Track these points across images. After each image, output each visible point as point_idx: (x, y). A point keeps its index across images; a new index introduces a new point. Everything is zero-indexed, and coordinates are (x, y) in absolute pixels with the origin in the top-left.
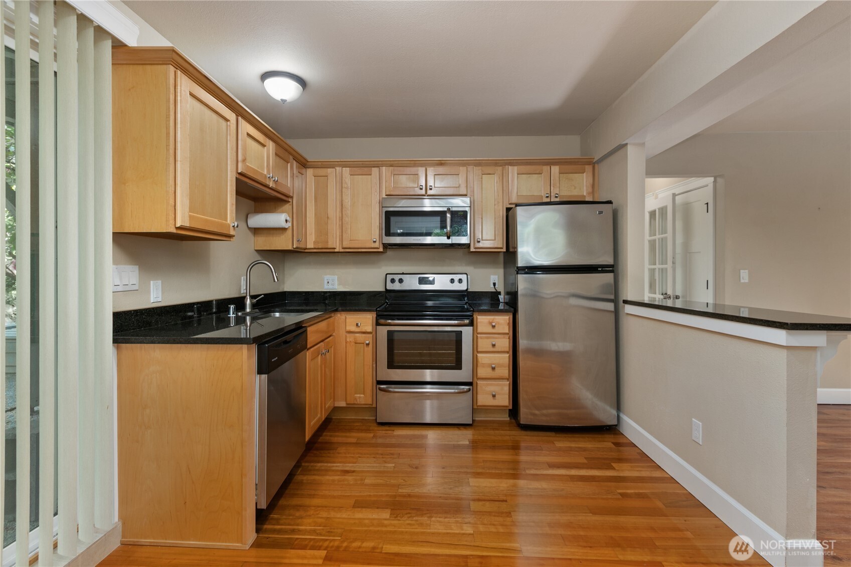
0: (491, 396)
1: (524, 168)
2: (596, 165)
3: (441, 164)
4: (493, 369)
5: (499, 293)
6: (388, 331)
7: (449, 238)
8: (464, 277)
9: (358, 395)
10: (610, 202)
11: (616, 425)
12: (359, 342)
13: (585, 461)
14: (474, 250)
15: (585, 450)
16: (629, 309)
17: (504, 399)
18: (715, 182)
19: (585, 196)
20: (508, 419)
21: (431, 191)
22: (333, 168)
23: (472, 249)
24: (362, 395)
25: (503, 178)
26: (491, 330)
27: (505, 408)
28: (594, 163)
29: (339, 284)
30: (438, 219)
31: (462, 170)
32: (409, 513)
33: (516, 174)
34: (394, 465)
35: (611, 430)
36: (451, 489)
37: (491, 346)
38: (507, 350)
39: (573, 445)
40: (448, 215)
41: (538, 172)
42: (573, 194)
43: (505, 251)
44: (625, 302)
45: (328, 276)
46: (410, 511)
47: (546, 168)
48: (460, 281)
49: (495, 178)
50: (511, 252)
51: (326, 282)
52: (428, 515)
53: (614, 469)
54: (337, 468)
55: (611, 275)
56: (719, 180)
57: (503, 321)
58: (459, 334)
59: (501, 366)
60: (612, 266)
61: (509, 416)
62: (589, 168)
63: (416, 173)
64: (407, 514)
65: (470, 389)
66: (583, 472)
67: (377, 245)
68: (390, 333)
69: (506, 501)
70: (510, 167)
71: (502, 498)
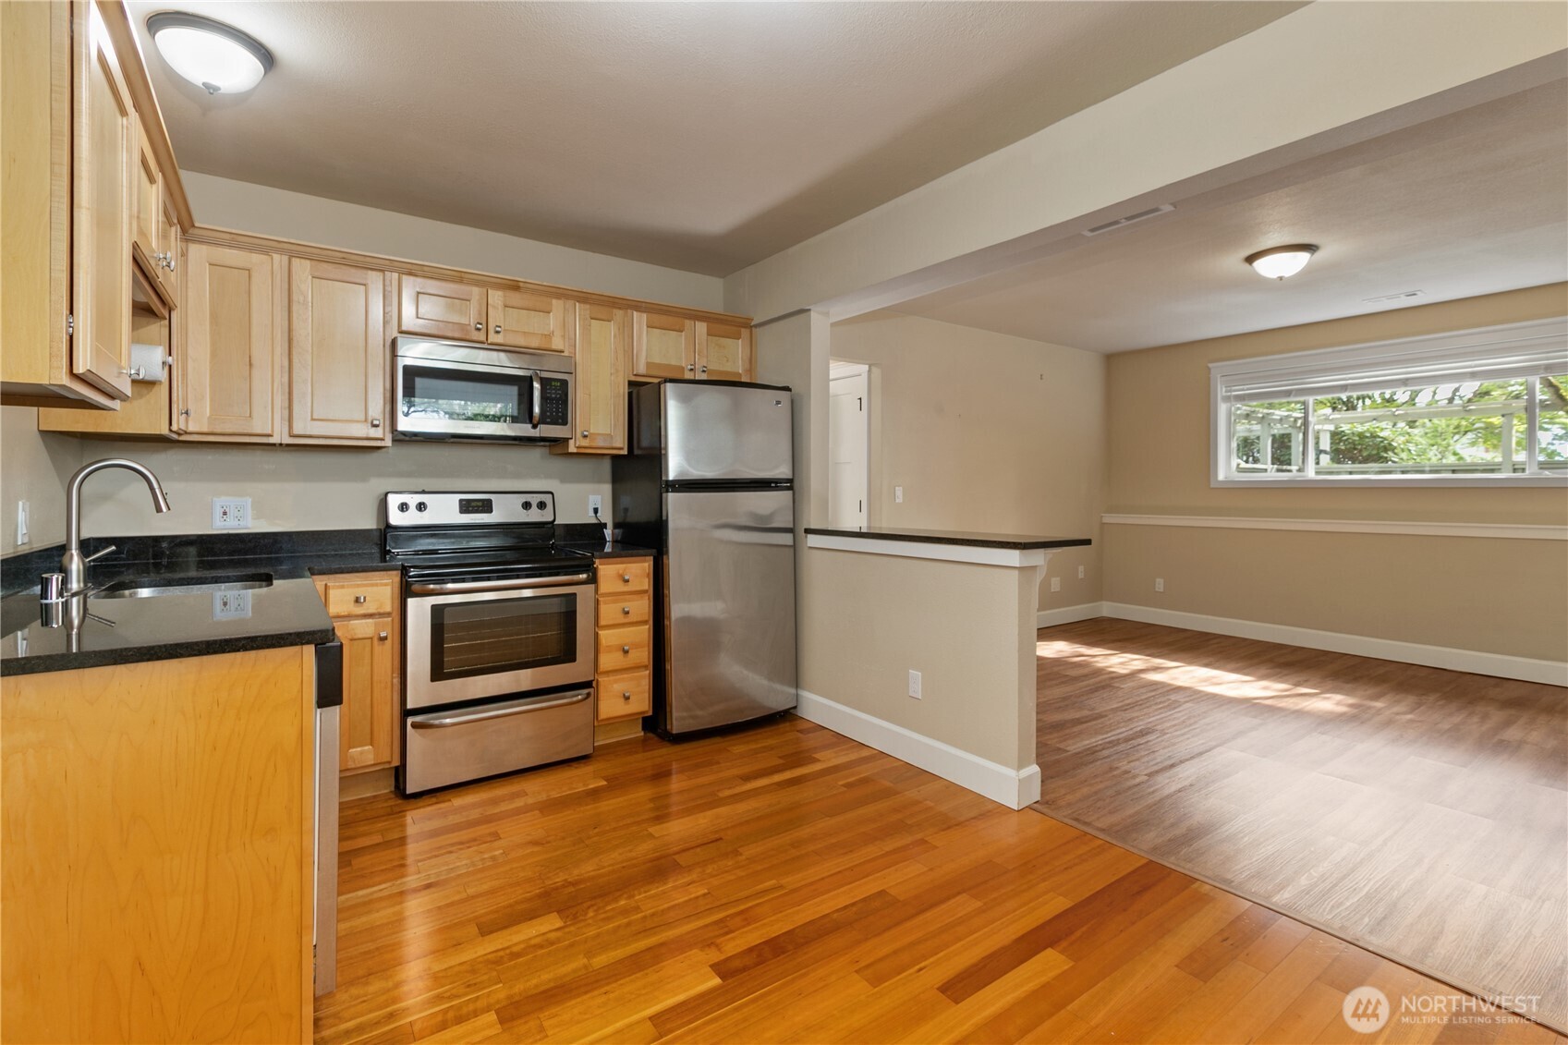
0: (623, 700)
1: (657, 318)
2: (753, 329)
3: (514, 286)
4: (626, 652)
5: (605, 526)
6: (433, 606)
7: (535, 427)
8: (547, 499)
9: (359, 749)
10: (787, 389)
11: (795, 707)
12: (360, 636)
13: (781, 761)
14: (575, 451)
15: (771, 748)
16: (813, 540)
17: (642, 703)
18: (869, 371)
19: (740, 374)
20: (642, 734)
21: (496, 335)
22: (267, 253)
23: (572, 449)
24: (366, 748)
25: (627, 331)
26: (622, 588)
27: (636, 717)
28: (751, 327)
29: (257, 517)
30: (514, 390)
31: (557, 304)
32: (592, 906)
33: (645, 327)
34: (501, 851)
35: (785, 717)
36: (630, 851)
37: (622, 616)
38: (646, 618)
39: (753, 746)
40: (536, 385)
41: (677, 328)
42: (725, 369)
43: (626, 453)
44: (808, 531)
45: (223, 498)
46: (593, 902)
47: (688, 323)
48: (542, 505)
49: (612, 328)
50: (637, 456)
51: (218, 512)
52: (625, 896)
53: (818, 760)
54: (381, 894)
55: (789, 493)
56: (874, 369)
57: (638, 570)
58: (572, 598)
59: (637, 646)
60: (791, 481)
61: (643, 729)
62: (745, 332)
63: (467, 298)
64: (589, 908)
65: (589, 695)
66: (787, 775)
67: (378, 433)
68: (437, 611)
69: (721, 839)
70: (635, 313)
71: (713, 837)
